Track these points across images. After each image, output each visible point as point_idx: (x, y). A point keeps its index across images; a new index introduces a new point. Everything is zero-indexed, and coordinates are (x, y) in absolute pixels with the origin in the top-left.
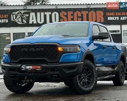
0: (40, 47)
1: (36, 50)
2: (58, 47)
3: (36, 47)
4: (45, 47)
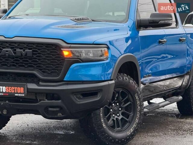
0: (25, 48)
1: (15, 53)
2: (62, 49)
3: (16, 47)
4: (34, 48)
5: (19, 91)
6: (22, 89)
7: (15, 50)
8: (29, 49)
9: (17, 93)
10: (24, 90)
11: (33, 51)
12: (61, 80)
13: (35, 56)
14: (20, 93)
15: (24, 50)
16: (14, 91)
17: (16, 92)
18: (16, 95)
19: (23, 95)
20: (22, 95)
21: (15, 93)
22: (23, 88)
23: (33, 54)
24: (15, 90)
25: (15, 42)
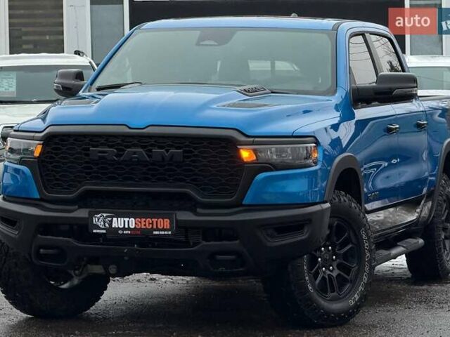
0: (169, 146)
1: (149, 156)
2: (239, 147)
3: (152, 145)
4: (186, 146)
5: (162, 226)
6: (167, 222)
7: (150, 151)
8: (177, 148)
9: (158, 229)
10: (171, 223)
11: (185, 152)
12: (238, 204)
13: (188, 161)
14: (164, 230)
15: (167, 151)
16: (151, 226)
17: (155, 227)
18: (155, 233)
19: (170, 233)
20: (166, 233)
21: (153, 229)
22: (169, 221)
23: (184, 157)
24: (152, 223)
25: (150, 136)
